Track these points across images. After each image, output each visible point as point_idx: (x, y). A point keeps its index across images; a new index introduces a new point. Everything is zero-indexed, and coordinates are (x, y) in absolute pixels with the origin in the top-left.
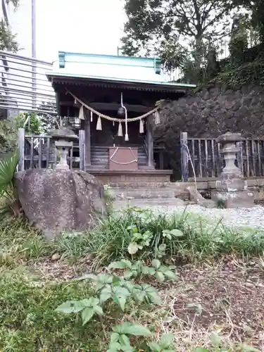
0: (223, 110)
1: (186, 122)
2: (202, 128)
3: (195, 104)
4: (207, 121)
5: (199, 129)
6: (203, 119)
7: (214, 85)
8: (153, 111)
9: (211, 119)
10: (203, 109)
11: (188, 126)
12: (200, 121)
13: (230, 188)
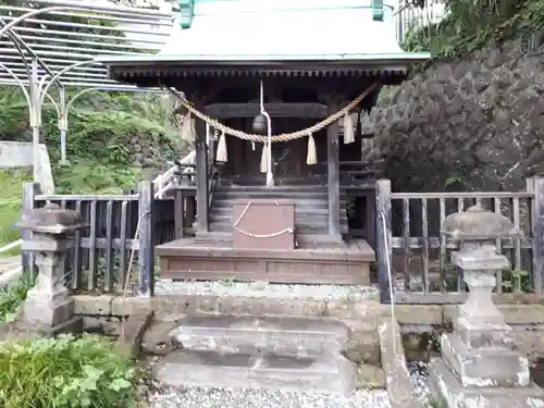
0: (530, 92)
1: (447, 116)
2: (480, 133)
3: (469, 76)
4: (491, 118)
5: (474, 134)
6: (483, 111)
7: (511, 34)
8: (339, 114)
9: (501, 114)
10: (485, 88)
11: (451, 126)
12: (476, 116)
13: (469, 375)
